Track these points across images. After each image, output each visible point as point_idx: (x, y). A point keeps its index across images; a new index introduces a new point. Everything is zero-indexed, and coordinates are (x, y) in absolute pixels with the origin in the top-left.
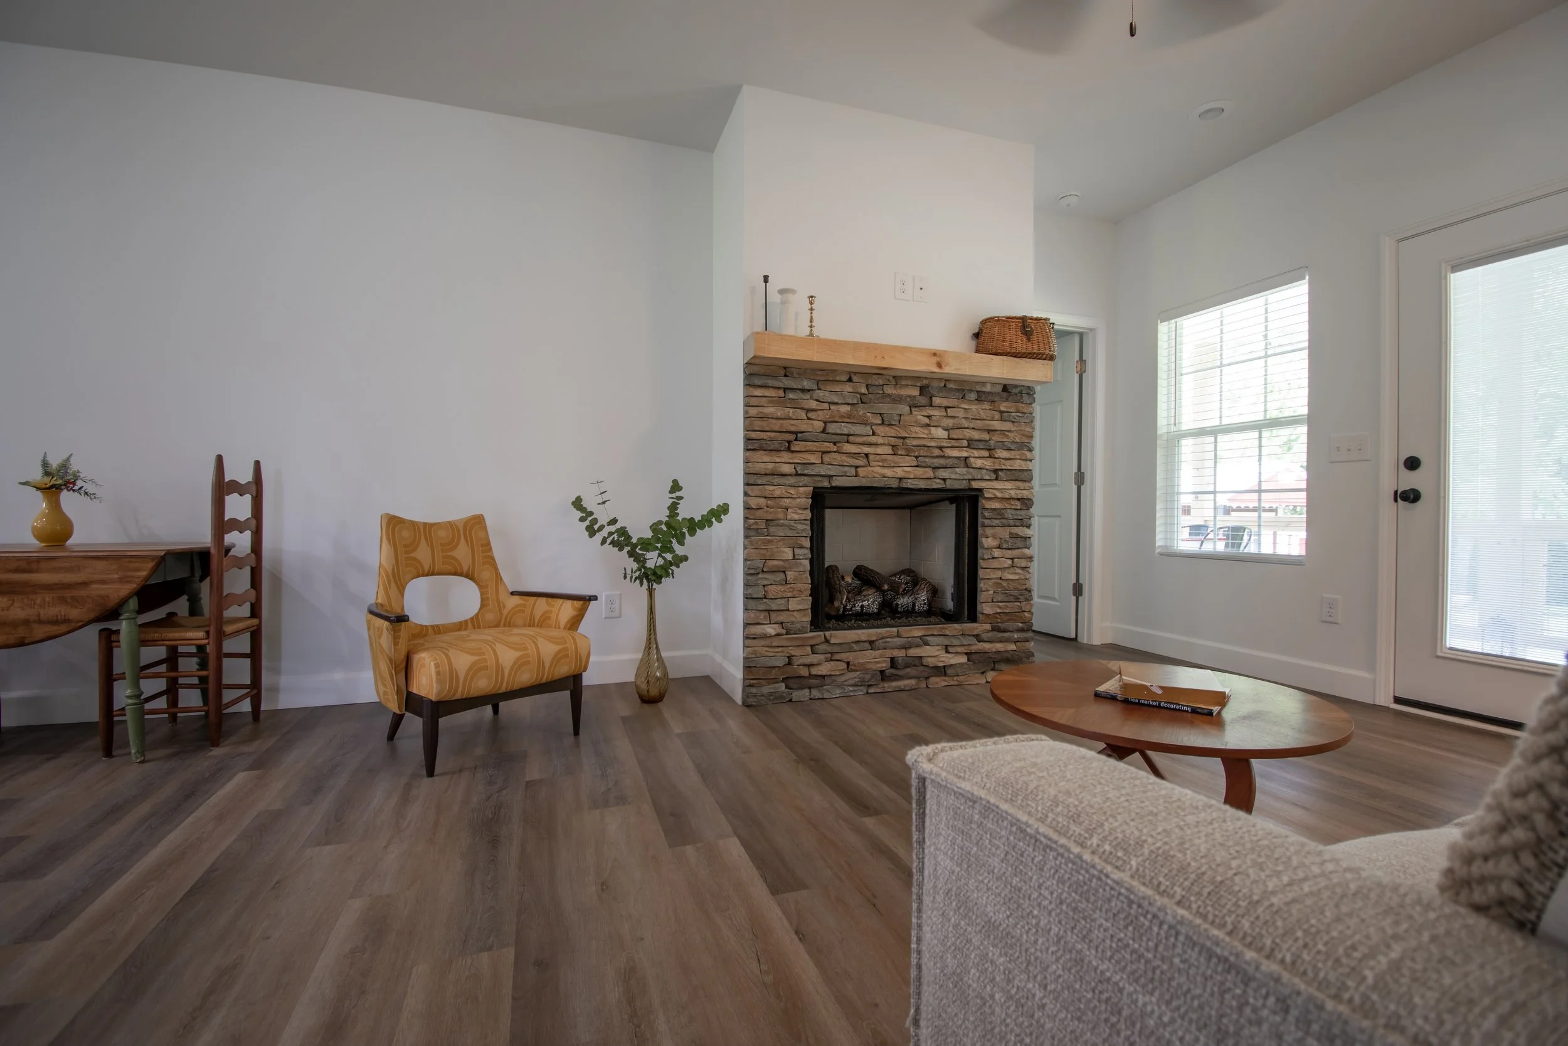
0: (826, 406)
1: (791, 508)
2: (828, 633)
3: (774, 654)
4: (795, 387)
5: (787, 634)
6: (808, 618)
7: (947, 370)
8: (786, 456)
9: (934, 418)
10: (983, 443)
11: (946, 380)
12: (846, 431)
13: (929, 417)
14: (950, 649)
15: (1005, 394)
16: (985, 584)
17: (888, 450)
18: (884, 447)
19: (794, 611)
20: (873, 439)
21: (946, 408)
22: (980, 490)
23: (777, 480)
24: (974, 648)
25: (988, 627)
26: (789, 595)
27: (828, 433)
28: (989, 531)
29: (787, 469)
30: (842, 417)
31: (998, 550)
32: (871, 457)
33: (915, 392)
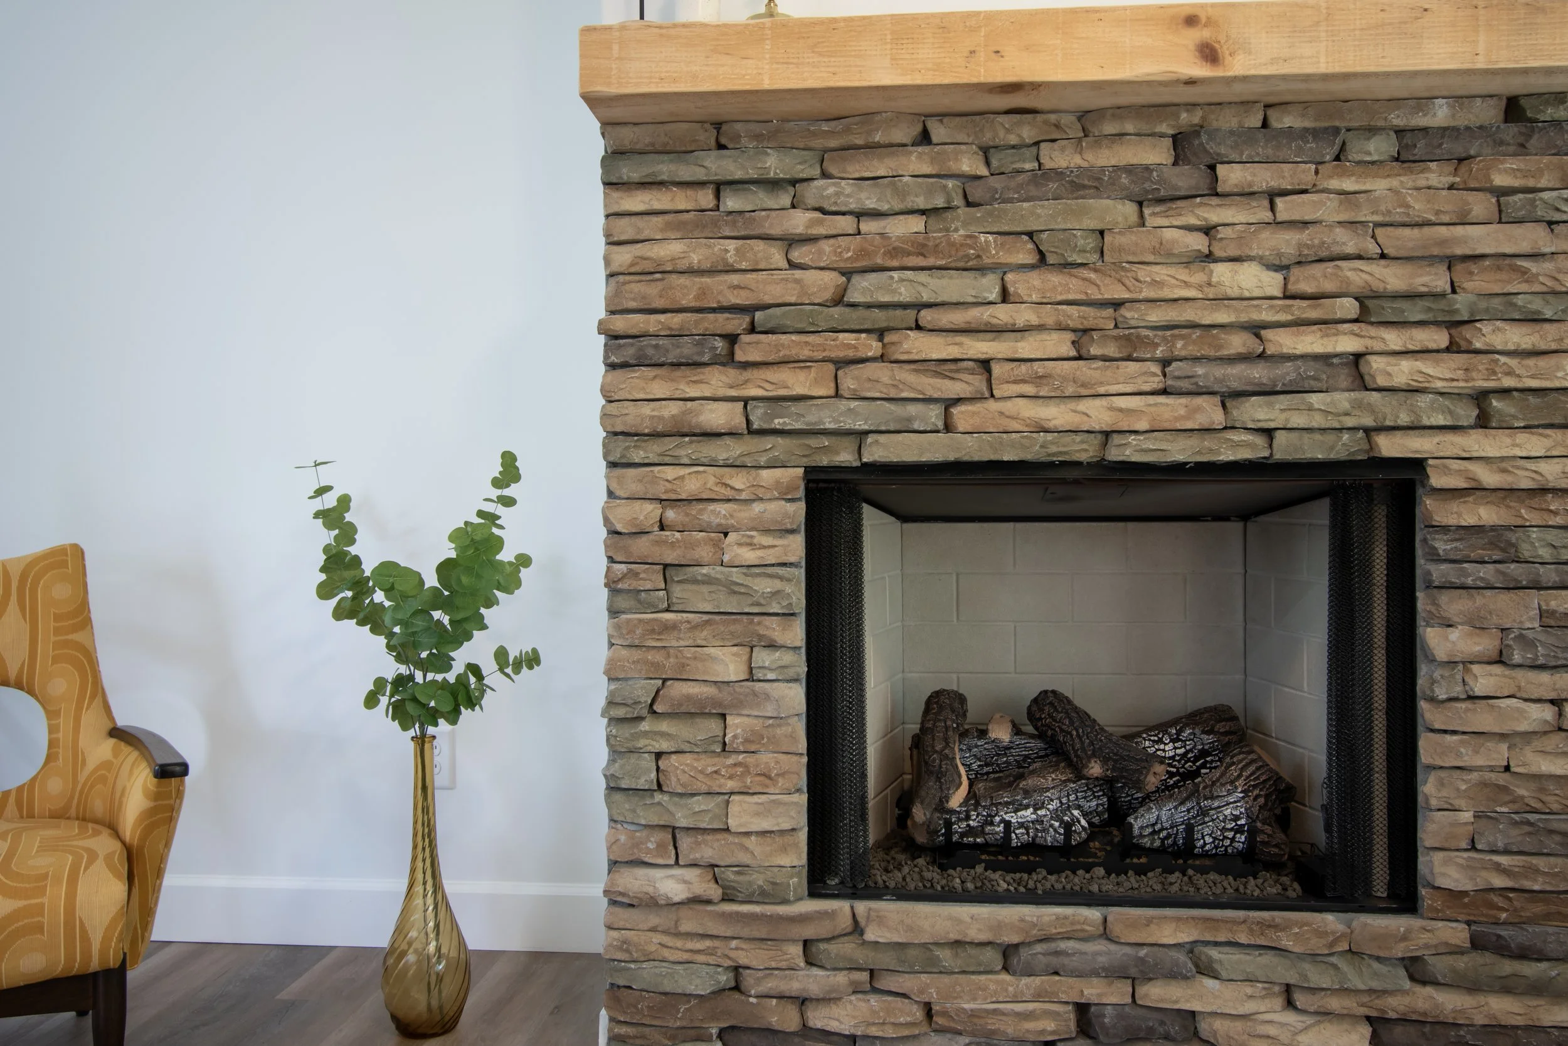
0: (846, 224)
1: (737, 530)
2: (861, 907)
3: (686, 956)
4: (739, 175)
5: (726, 898)
6: (796, 856)
7: (1238, 65)
8: (718, 380)
9: (1223, 232)
10: (1422, 303)
11: (1267, 106)
12: (905, 294)
13: (1208, 230)
14: (1300, 999)
15: (1512, 131)
16: (1441, 784)
17: (1060, 344)
18: (1044, 336)
19: (747, 834)
20: (1002, 314)
21: (1272, 196)
22: (1417, 465)
23: (688, 450)
24: (1394, 1006)
25: (1457, 933)
26: (730, 785)
27: (853, 305)
28: (1454, 605)
29: (717, 416)
30: (894, 252)
31: (1497, 669)
32: (996, 369)
33: (1157, 154)
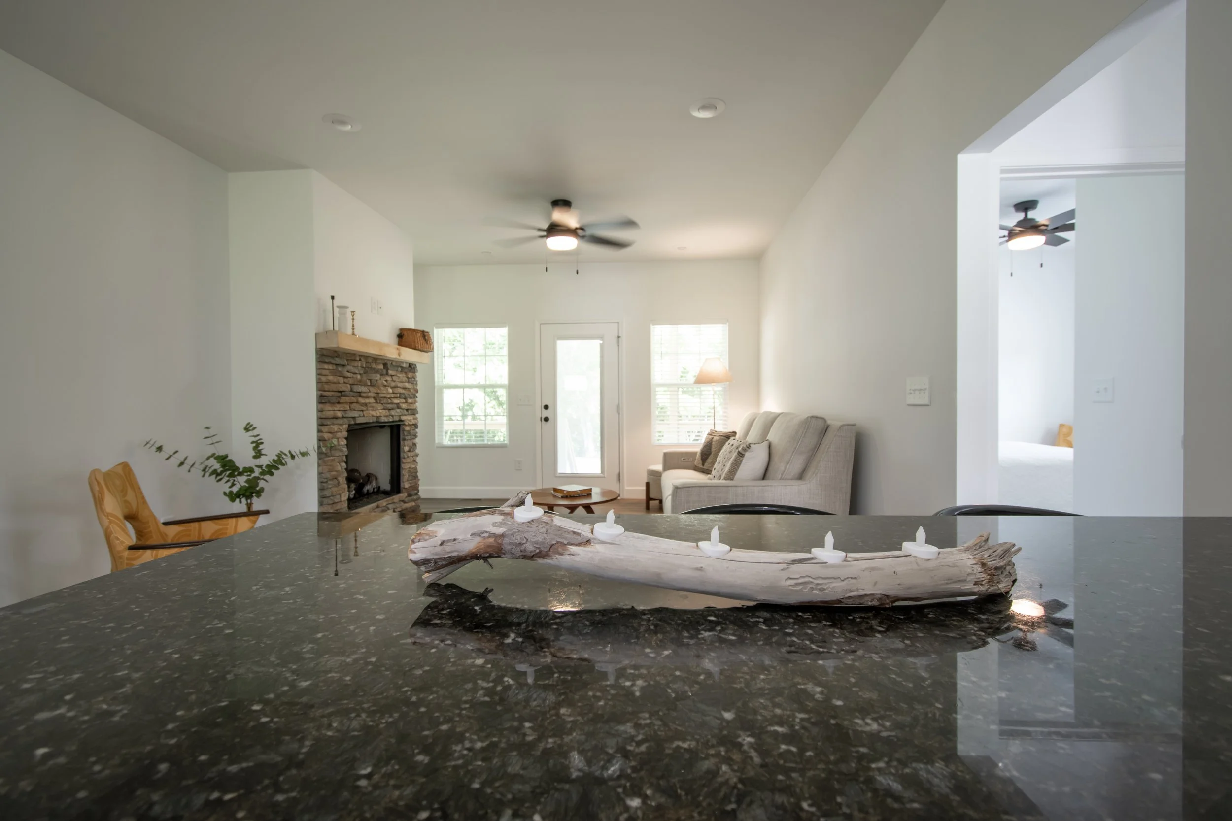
0: (351, 375)
1: (340, 438)
2: (354, 512)
4: (341, 364)
6: (348, 504)
8: (338, 406)
9: (388, 382)
10: (403, 395)
12: (359, 390)
13: (386, 381)
15: (410, 368)
16: (403, 472)
17: (372, 400)
19: (343, 501)
20: (369, 395)
21: (392, 376)
22: (402, 421)
23: (335, 421)
26: (341, 492)
27: (353, 392)
28: (406, 443)
29: (338, 414)
30: (358, 381)
32: (368, 405)
33: (382, 367)
